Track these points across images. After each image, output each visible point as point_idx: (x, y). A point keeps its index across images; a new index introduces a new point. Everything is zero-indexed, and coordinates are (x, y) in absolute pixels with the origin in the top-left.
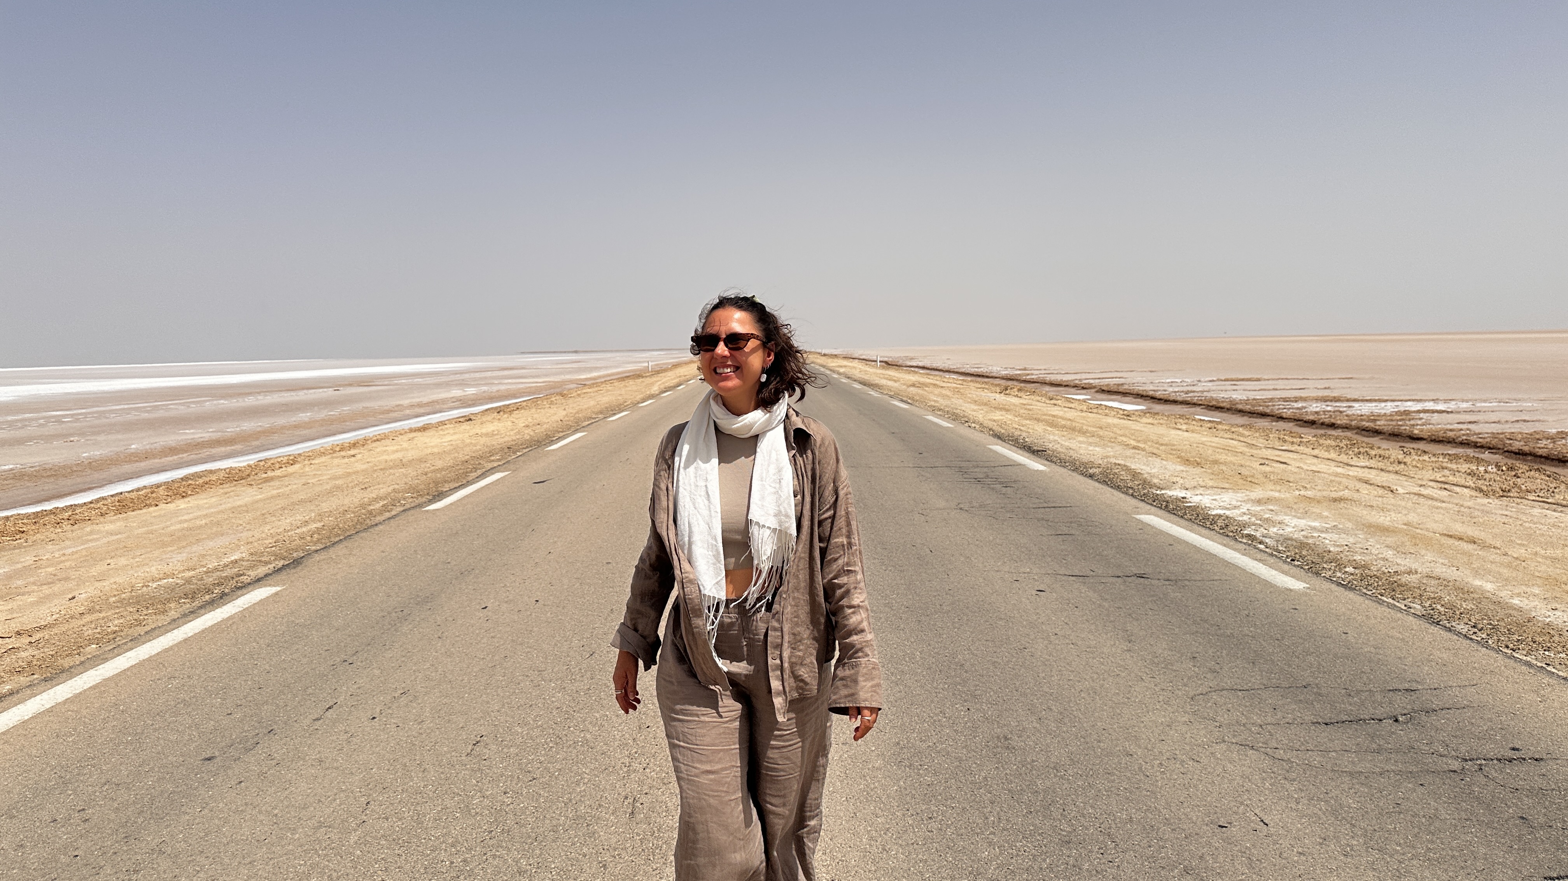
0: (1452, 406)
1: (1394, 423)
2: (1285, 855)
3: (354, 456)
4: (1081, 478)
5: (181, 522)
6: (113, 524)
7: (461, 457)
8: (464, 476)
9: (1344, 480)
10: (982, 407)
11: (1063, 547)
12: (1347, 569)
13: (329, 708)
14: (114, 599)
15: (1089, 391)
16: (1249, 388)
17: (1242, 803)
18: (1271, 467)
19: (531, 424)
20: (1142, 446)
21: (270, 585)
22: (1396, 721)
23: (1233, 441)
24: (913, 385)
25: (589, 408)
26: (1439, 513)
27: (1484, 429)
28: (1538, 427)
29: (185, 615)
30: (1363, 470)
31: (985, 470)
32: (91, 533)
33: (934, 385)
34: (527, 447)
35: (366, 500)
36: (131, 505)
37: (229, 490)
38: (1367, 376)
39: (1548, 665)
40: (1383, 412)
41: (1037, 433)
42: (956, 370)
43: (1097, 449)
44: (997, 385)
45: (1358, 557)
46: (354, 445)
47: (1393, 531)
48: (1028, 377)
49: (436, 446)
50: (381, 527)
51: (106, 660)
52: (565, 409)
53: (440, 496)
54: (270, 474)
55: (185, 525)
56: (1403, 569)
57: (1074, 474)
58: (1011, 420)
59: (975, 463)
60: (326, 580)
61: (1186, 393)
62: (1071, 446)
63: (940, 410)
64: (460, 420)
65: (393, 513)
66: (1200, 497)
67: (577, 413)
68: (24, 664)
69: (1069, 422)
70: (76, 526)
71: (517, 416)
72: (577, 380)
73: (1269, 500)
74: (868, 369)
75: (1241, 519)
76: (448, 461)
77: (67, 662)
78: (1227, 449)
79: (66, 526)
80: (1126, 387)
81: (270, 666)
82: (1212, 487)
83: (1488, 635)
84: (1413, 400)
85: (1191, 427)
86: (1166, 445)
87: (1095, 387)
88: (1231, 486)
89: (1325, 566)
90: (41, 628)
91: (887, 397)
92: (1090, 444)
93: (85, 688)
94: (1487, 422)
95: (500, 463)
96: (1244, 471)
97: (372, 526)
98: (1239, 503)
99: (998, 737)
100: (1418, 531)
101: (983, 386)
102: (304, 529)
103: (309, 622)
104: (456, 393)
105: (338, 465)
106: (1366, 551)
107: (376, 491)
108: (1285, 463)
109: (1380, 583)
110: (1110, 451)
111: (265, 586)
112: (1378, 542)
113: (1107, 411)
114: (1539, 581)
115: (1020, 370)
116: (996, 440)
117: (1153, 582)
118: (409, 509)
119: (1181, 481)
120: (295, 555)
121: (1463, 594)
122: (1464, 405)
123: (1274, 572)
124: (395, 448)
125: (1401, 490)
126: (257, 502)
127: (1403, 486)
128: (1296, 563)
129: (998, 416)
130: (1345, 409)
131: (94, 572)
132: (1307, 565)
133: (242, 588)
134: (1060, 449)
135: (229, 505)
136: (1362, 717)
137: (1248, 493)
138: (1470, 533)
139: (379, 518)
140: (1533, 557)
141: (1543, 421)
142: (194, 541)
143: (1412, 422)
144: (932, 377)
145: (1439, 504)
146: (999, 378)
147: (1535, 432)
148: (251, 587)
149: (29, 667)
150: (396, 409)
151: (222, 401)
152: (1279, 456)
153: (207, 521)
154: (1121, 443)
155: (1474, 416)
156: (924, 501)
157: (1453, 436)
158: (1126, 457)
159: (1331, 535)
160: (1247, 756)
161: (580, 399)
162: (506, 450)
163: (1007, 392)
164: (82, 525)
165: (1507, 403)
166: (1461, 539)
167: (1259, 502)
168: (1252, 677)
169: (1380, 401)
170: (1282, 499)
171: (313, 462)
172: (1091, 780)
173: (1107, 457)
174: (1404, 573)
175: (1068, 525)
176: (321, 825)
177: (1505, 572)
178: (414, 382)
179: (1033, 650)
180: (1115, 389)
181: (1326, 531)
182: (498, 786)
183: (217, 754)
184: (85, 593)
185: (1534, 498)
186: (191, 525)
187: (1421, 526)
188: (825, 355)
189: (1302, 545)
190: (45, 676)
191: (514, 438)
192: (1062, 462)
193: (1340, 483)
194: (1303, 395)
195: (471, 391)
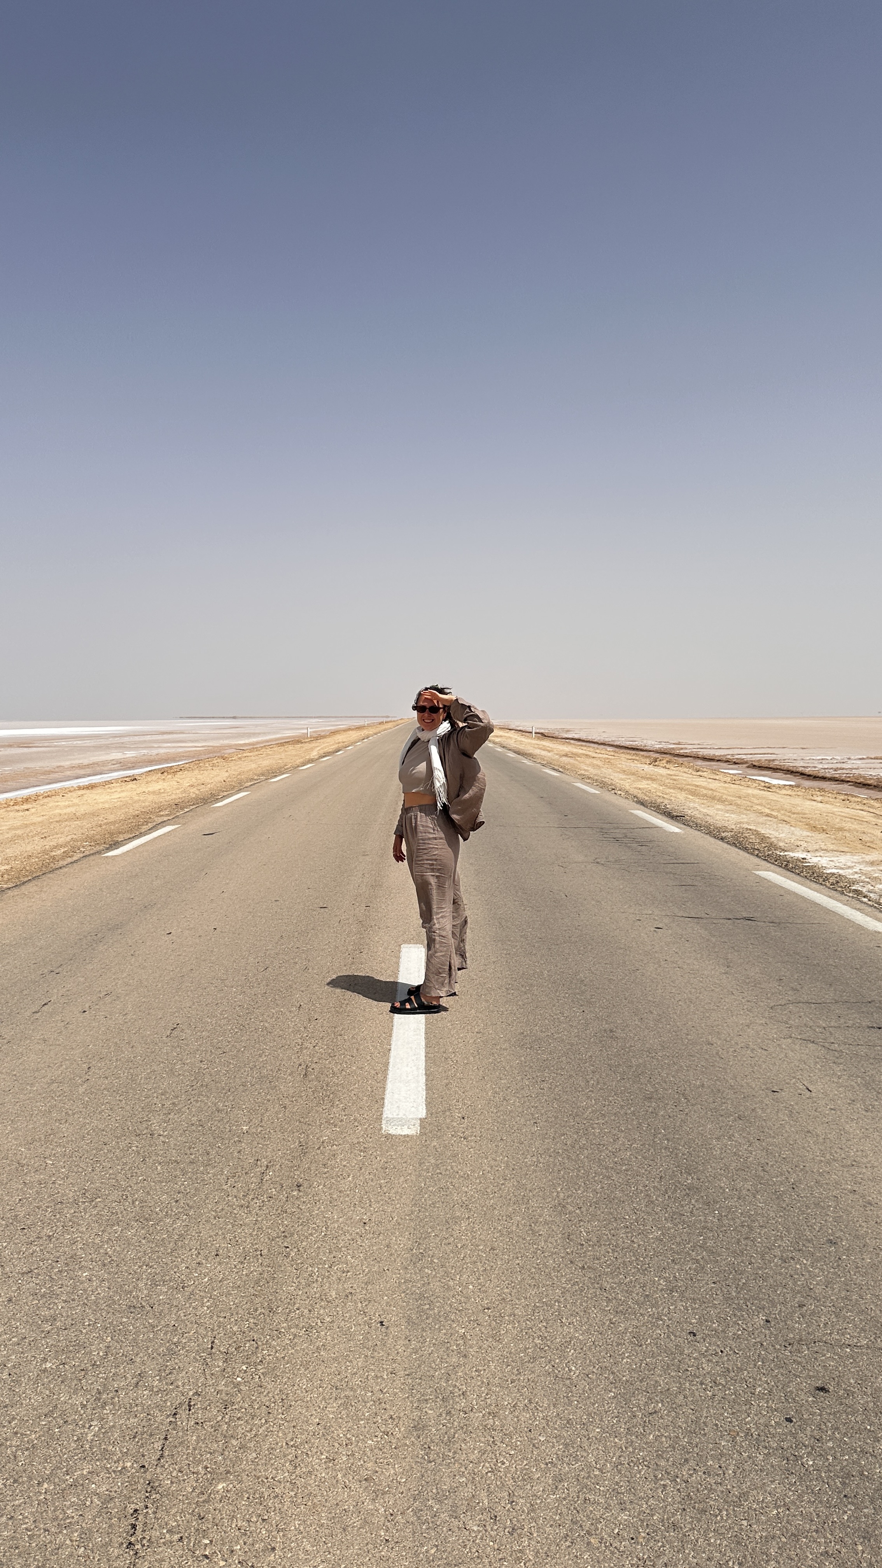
2: (819, 1110)
3: (28, 810)
4: (713, 840)
7: (132, 812)
8: (136, 828)
10: (630, 777)
11: (684, 895)
13: (45, 1004)
15: (740, 766)
17: (794, 1078)
19: (195, 784)
20: (775, 814)
23: (863, 812)
24: (566, 755)
25: (250, 770)
31: (625, 831)
33: (586, 755)
34: (194, 804)
35: (47, 847)
41: (678, 800)
43: (732, 815)
44: (647, 757)
46: (27, 800)
49: (106, 802)
50: (66, 870)
52: (227, 771)
53: (116, 845)
57: (708, 837)
58: (655, 788)
59: (616, 825)
60: (23, 911)
62: (708, 812)
63: (589, 778)
64: (126, 779)
65: (75, 858)
66: (819, 859)
67: (239, 774)
69: (710, 792)
71: (182, 777)
74: (523, 740)
75: (852, 877)
76: (120, 815)
78: (854, 819)
80: (777, 763)
82: (833, 850)
85: (826, 799)
86: (798, 814)
87: (746, 762)
88: (850, 850)
91: (539, 765)
92: (727, 811)
95: (169, 818)
96: (865, 838)
97: (57, 869)
98: (854, 864)
99: (605, 1030)
101: (634, 758)
103: (14, 943)
105: (15, 818)
107: (56, 840)
110: (744, 818)
113: (749, 783)
115: (674, 744)
116: (638, 806)
117: (759, 923)
118: (89, 855)
119: (805, 845)
123: (868, 919)
124: (67, 803)
129: (644, 784)
134: (698, 816)
137: (864, 856)
139: (62, 863)
144: (585, 748)
154: (757, 812)
156: (564, 856)
158: (759, 823)
160: (807, 1047)
161: (240, 762)
162: (174, 807)
163: (656, 763)
167: (872, 863)
168: (826, 994)
172: (675, 1060)
173: (741, 823)
175: (693, 878)
176: (53, 1082)
178: (75, 745)
179: (644, 971)
182: (195, 1057)
191: (181, 796)
192: (698, 826)
195: (130, 754)
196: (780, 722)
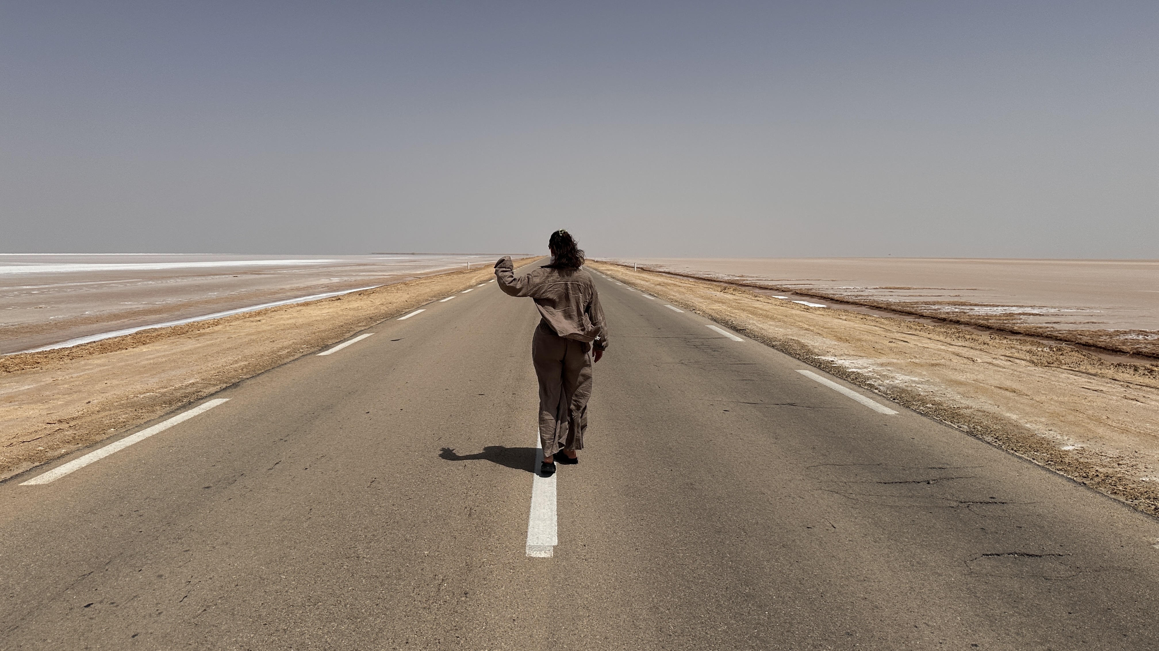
0: (1044, 311)
1: (1001, 322)
2: (841, 541)
3: (259, 321)
4: (766, 347)
5: (147, 359)
6: (98, 360)
7: (338, 323)
8: (341, 335)
9: (943, 353)
10: (706, 300)
11: (745, 387)
12: (928, 405)
13: (277, 463)
14: (117, 404)
15: (787, 293)
16: (901, 294)
17: (823, 518)
18: (896, 344)
19: (384, 303)
20: (812, 328)
21: (221, 398)
22: (929, 483)
23: (876, 328)
24: (659, 284)
25: (426, 293)
26: (998, 375)
27: (1064, 328)
28: (1102, 327)
29: (167, 414)
30: (959, 348)
31: (702, 340)
32: (86, 365)
33: (674, 284)
34: (384, 318)
35: (275, 348)
36: (109, 348)
37: (175, 340)
38: (987, 288)
39: (1034, 459)
40: (995, 313)
41: (741, 318)
42: (692, 276)
43: (781, 330)
44: (718, 286)
45: (937, 399)
46: (259, 313)
47: (965, 384)
48: (744, 282)
49: (318, 316)
50: (289, 365)
51: (124, 437)
52: (408, 294)
53: (327, 347)
54: (202, 331)
55: (152, 361)
56: (963, 406)
57: (763, 345)
58: (725, 309)
59: (695, 336)
60: (259, 395)
61: (856, 297)
62: (763, 327)
63: (676, 301)
64: (332, 299)
65: (296, 357)
66: (843, 361)
67: (417, 296)
68: (71, 438)
69: (765, 312)
70: (73, 360)
71: (374, 297)
72: (414, 274)
73: (889, 364)
74: (628, 272)
75: (867, 374)
76: (329, 325)
77: (98, 438)
78: (869, 332)
79: (67, 360)
80: (814, 291)
81: (233, 441)
82: (853, 355)
83: (1003, 443)
84: (1017, 306)
85: (849, 318)
86: (828, 328)
87: (791, 291)
88: (866, 355)
89: (914, 403)
90: (73, 419)
91: (640, 292)
92: (777, 326)
93: (116, 451)
94: (1067, 323)
95: (366, 328)
96: (877, 346)
97: (282, 365)
98: (868, 365)
99: (687, 484)
100: (982, 385)
101: (709, 286)
102: (236, 365)
103: (253, 419)
104: (324, 281)
105: (250, 327)
106: (943, 395)
107: (281, 343)
108: (907, 342)
109: (946, 414)
110: (789, 331)
111: (218, 398)
112: (953, 390)
113: (793, 306)
114: (1047, 415)
115: (738, 277)
116: (712, 322)
117: (799, 408)
118: (306, 355)
119: (833, 351)
120: (233, 381)
121: (996, 421)
122: (1053, 311)
123: (878, 405)
124: (289, 316)
125: (979, 360)
126: (198, 348)
127: (981, 358)
128: (896, 401)
129: (716, 306)
130: (968, 311)
131: (98, 387)
132: (903, 402)
133: (201, 399)
134: (756, 329)
135: (178, 350)
136: (908, 480)
137: (876, 359)
138: (1014, 386)
139: (286, 360)
140: (1049, 401)
141: (1106, 323)
142: (160, 371)
143: (1014, 321)
144: (673, 279)
145: (1001, 370)
146: (723, 282)
147: (1099, 330)
148: (208, 399)
149: (74, 440)
150: (280, 291)
151: (150, 282)
152: (905, 337)
153: (167, 359)
154: (798, 327)
155: (1058, 318)
156: (658, 358)
157: (1041, 332)
158: (800, 335)
159: (923, 386)
160: (832, 496)
161: (418, 287)
162: (369, 320)
163: (726, 291)
164: (78, 360)
165: (1083, 310)
166: (1007, 390)
167: (882, 365)
168: (847, 459)
169: (994, 306)
170: (898, 364)
171: (231, 324)
172: (737, 505)
173: (787, 335)
174: (963, 408)
175: (752, 374)
176: (284, 519)
177: (1028, 409)
179: (716, 442)
180: (805, 292)
181: (922, 383)
182: (389, 502)
183: (211, 485)
184: (97, 400)
185: (1066, 368)
186: (155, 361)
187: (984, 382)
188: (597, 262)
189: (903, 391)
190: (85, 445)
191: (374, 312)
192: (755, 337)
193: (939, 355)
194: (939, 300)
195: (335, 280)
196: (815, 261)
